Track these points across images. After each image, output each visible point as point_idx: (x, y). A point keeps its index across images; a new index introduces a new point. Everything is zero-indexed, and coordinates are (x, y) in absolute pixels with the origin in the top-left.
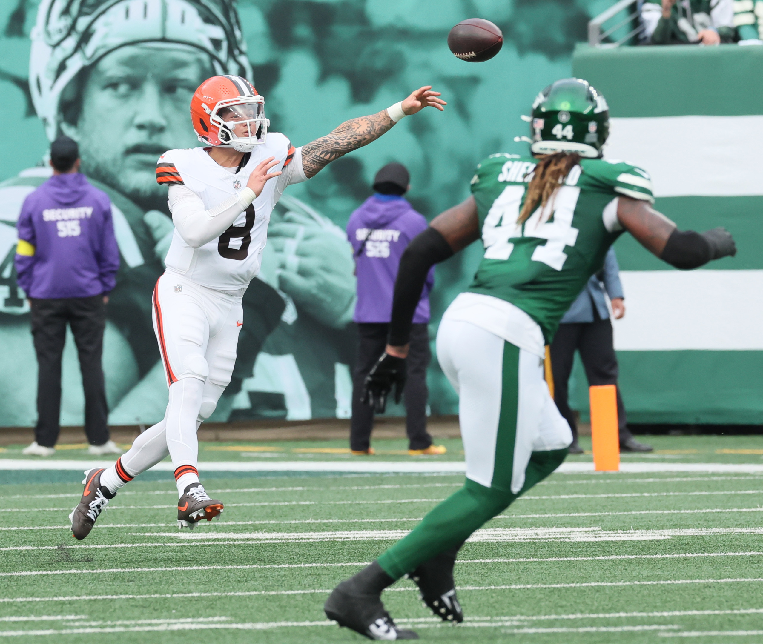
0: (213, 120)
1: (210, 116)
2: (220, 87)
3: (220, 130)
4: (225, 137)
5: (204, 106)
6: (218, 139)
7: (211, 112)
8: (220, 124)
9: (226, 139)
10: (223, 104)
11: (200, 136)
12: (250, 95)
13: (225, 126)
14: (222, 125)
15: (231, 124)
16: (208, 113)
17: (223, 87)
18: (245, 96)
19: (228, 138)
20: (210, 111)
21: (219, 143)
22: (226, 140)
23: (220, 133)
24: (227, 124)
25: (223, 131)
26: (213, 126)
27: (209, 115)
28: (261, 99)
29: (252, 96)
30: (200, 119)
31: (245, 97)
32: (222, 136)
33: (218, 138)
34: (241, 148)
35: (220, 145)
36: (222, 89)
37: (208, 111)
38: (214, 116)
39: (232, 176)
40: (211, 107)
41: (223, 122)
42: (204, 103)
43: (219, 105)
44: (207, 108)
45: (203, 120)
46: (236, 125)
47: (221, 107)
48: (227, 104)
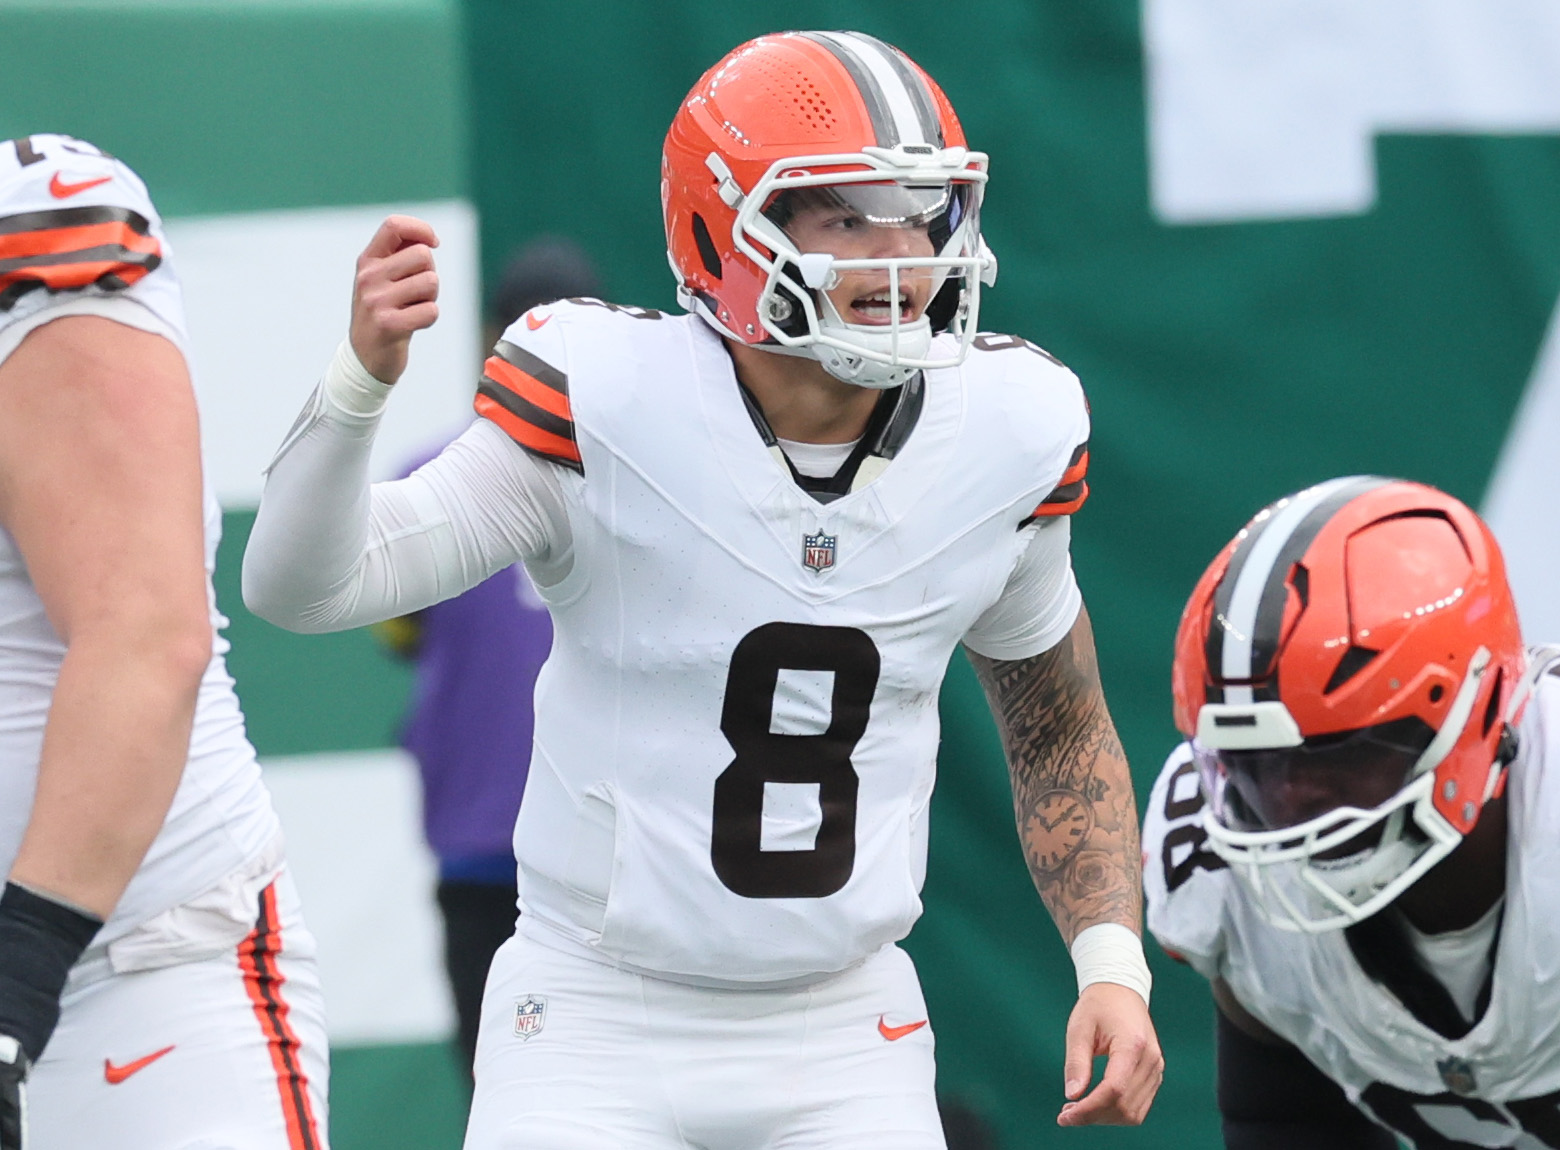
0: (746, 236)
1: (736, 213)
2: (797, 93)
3: (770, 285)
4: (787, 314)
5: (715, 164)
6: (755, 319)
7: (739, 200)
8: (773, 256)
9: (789, 324)
10: (795, 171)
11: (686, 284)
12: (921, 144)
13: (791, 270)
14: (780, 262)
15: (818, 267)
16: (729, 201)
17: (810, 95)
18: (899, 148)
19: (797, 324)
20: (737, 192)
21: (762, 338)
22: (790, 331)
23: (767, 294)
24: (803, 262)
25: (780, 289)
26: (742, 258)
27: (732, 213)
28: (972, 165)
29: (927, 151)
30: (695, 214)
31: (897, 154)
32: (773, 308)
33: (757, 314)
34: (854, 373)
35: (764, 342)
36: (803, 100)
37: (728, 192)
38: (751, 222)
39: (810, 511)
40: (747, 177)
41: (786, 251)
42: (717, 153)
43: (779, 176)
44: (727, 178)
45: (704, 225)
46: (839, 271)
47: (788, 182)
48: (813, 173)
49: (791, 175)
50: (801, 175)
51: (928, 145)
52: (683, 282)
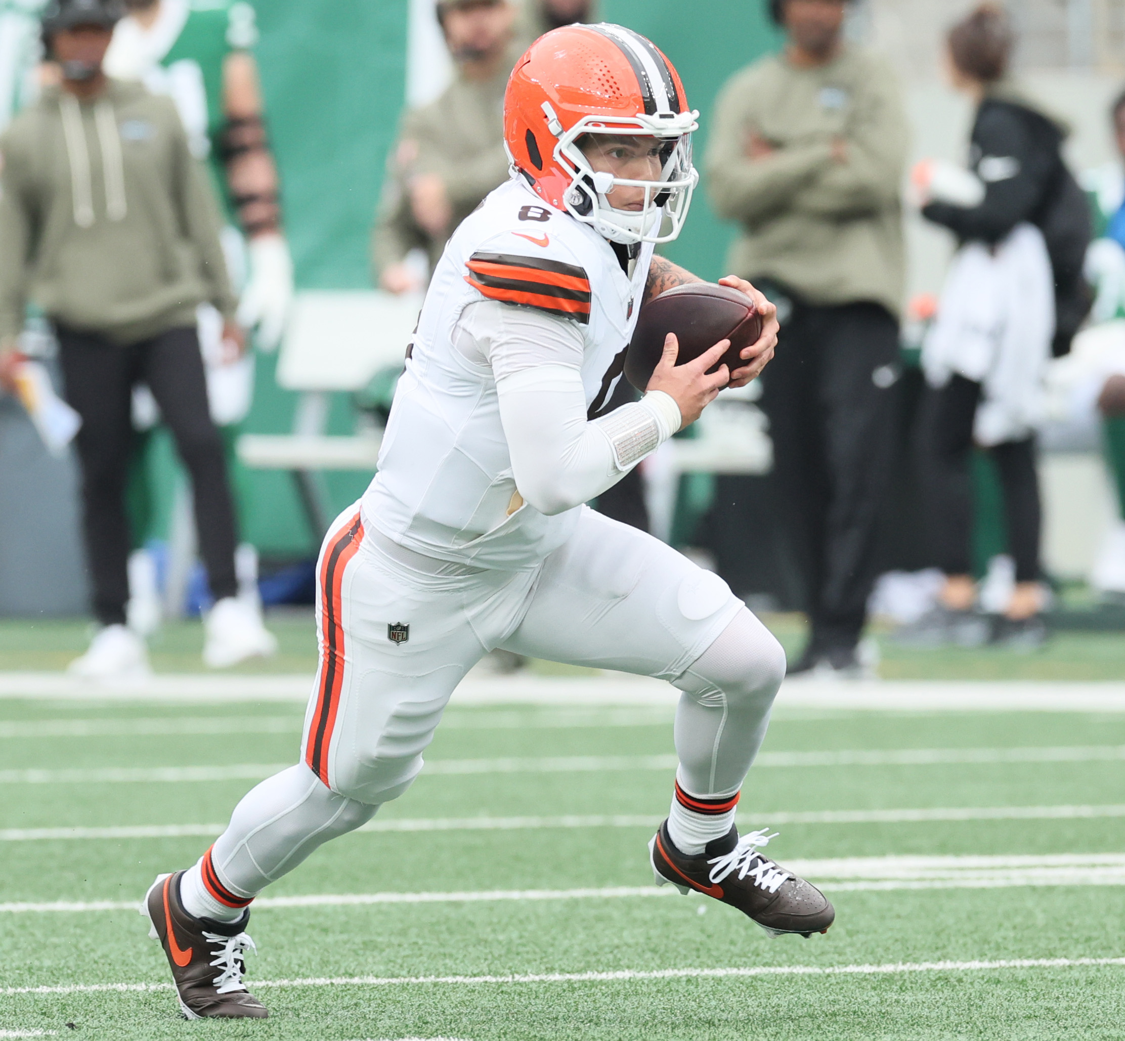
0: (561, 153)
1: (558, 140)
3: (573, 185)
4: (581, 203)
5: (547, 107)
6: (560, 200)
7: (560, 133)
8: (577, 170)
9: (580, 208)
10: (596, 124)
11: (516, 164)
12: (668, 112)
13: (588, 180)
14: (581, 174)
15: (604, 180)
16: (554, 132)
17: (608, 77)
18: (657, 114)
19: (586, 207)
20: (560, 129)
21: (561, 211)
22: (579, 212)
23: (571, 190)
24: (595, 177)
25: (578, 188)
26: (559, 167)
27: (555, 139)
29: (672, 116)
30: (529, 130)
31: (655, 119)
32: (573, 198)
33: (562, 196)
37: (554, 127)
38: (565, 144)
40: (567, 121)
41: (585, 169)
42: (549, 102)
43: (586, 125)
44: (554, 119)
45: (535, 138)
46: (615, 186)
47: (591, 129)
48: (607, 126)
49: (594, 125)
50: (599, 126)
51: (672, 113)
52: (513, 163)
